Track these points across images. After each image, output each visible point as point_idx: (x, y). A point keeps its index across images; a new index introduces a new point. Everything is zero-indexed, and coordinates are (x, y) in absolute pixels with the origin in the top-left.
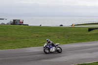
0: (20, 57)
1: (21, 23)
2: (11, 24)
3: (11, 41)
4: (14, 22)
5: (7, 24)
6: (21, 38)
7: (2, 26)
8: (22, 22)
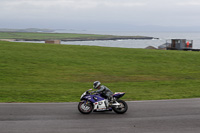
0: (186, 116)
1: (188, 47)
2: (168, 49)
3: (167, 82)
4: (175, 45)
5: (160, 48)
6: (188, 78)
7: (149, 53)
8: (191, 45)
